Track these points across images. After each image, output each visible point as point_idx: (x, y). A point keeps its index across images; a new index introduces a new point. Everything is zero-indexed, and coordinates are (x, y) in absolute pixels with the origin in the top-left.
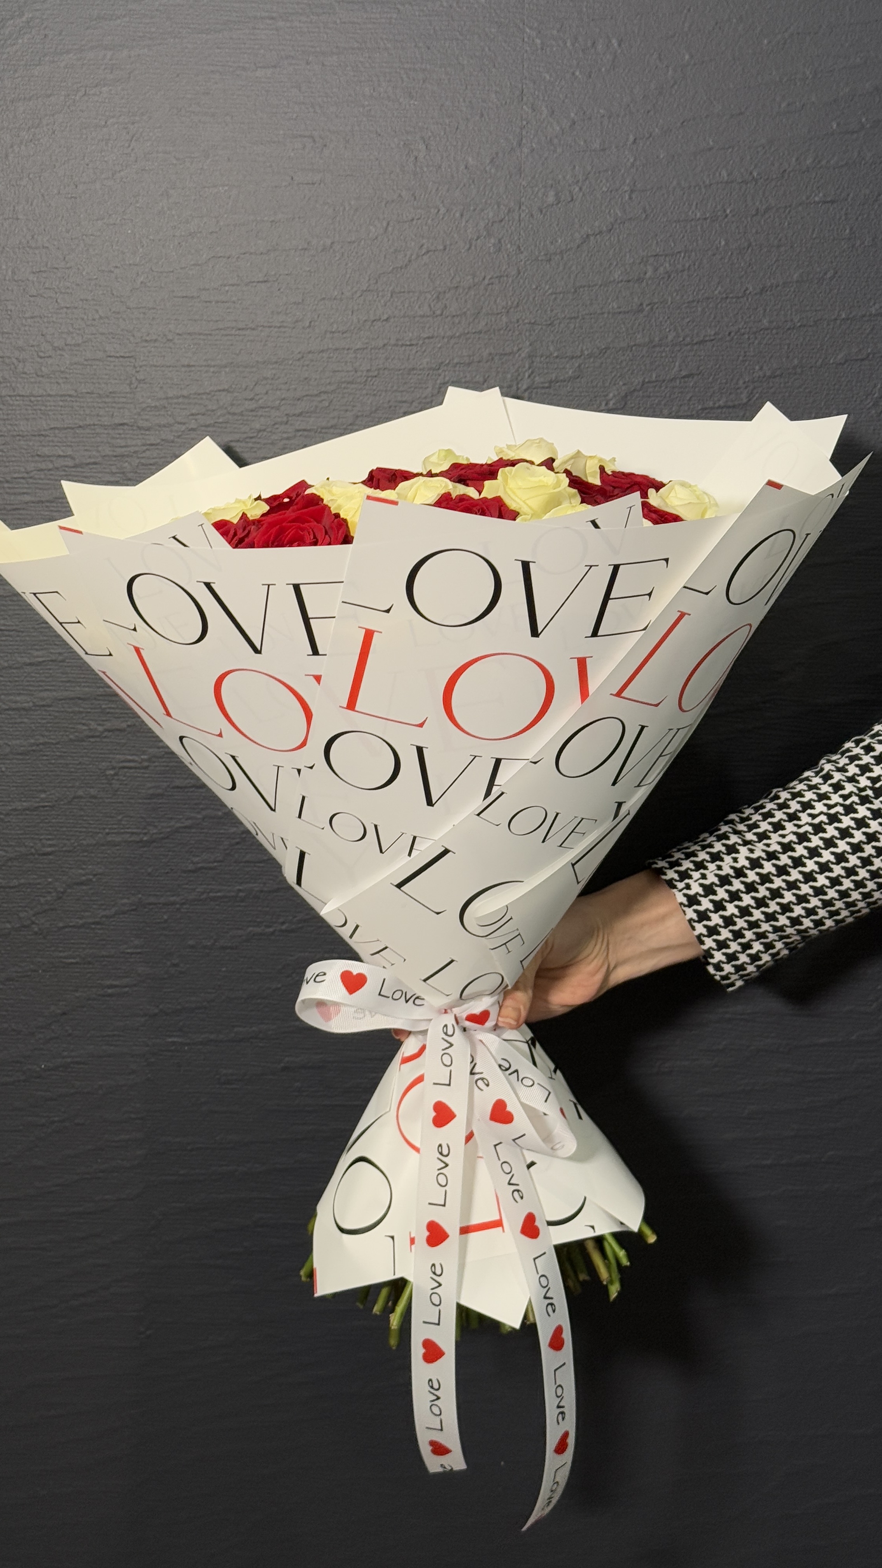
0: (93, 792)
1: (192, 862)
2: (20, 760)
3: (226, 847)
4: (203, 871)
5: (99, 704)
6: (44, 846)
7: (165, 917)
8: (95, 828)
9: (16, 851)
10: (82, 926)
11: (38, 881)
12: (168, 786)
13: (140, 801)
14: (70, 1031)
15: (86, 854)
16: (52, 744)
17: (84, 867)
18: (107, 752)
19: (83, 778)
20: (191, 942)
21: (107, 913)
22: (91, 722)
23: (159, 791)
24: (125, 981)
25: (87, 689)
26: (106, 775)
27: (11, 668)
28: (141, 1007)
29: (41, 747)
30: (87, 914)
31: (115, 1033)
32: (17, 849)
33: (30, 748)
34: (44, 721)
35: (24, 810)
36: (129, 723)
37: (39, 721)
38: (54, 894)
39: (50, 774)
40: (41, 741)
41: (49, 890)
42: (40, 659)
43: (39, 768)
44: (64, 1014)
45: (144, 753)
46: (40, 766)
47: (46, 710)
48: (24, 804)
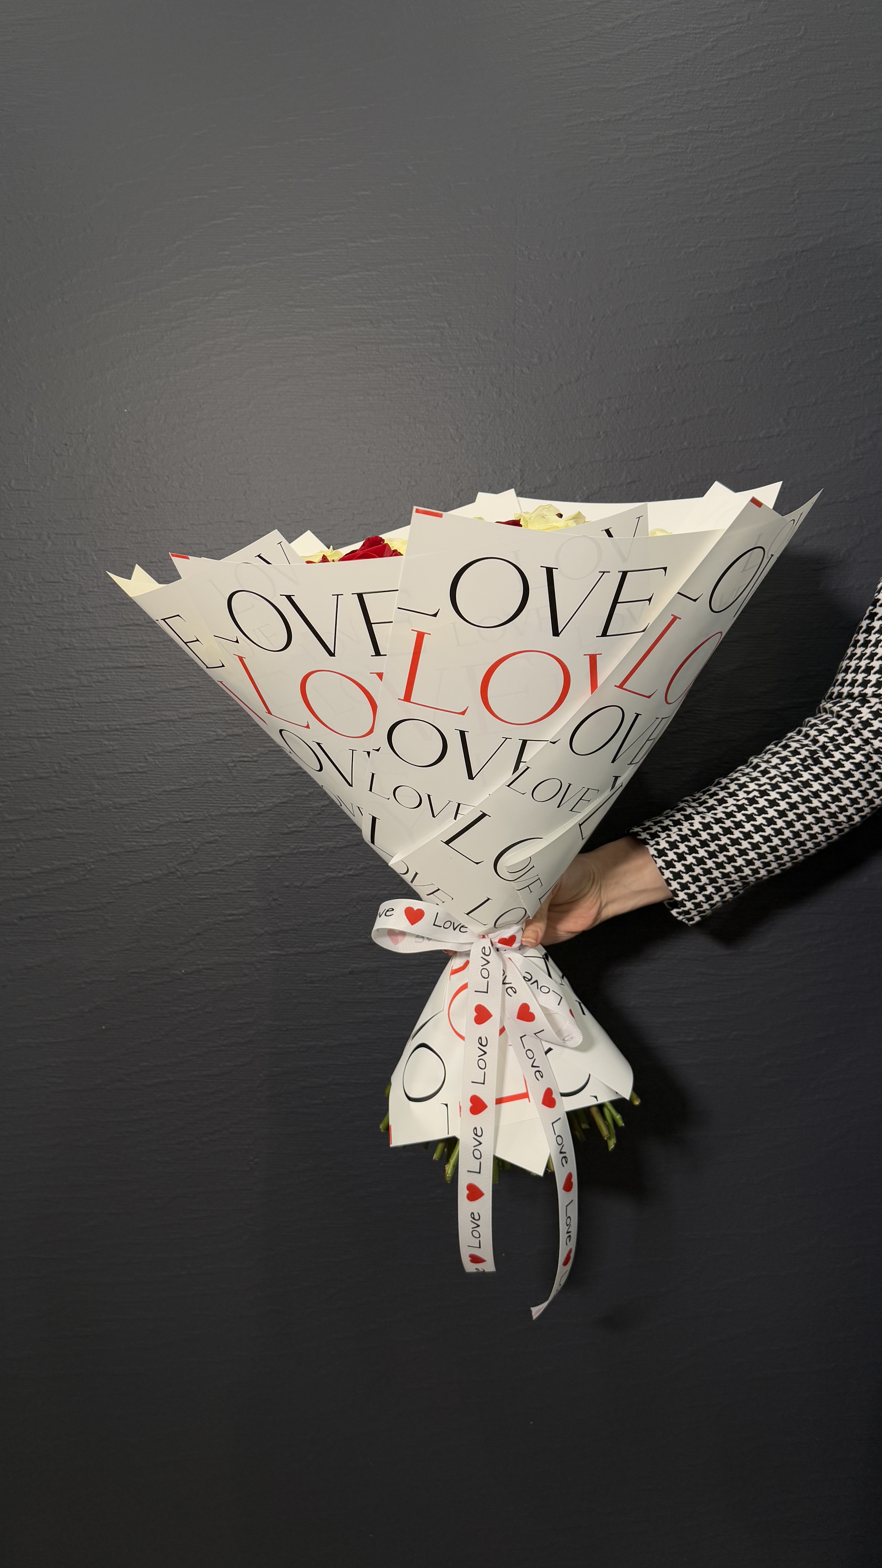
0: (219, 778)
1: (288, 828)
2: (169, 756)
3: (311, 817)
4: (295, 833)
5: (223, 717)
6: (185, 816)
7: (269, 866)
8: (220, 803)
9: (166, 820)
10: (211, 872)
11: (181, 841)
12: (271, 774)
13: (252, 784)
14: (203, 947)
15: (214, 822)
16: (192, 745)
17: (213, 831)
18: (229, 750)
19: (212, 768)
20: (287, 884)
21: (229, 863)
22: (218, 729)
23: (265, 778)
24: (241, 911)
25: (215, 707)
26: (228, 767)
27: (162, 692)
28: (252, 929)
29: (183, 747)
30: (214, 864)
31: (234, 948)
32: (166, 818)
33: (176, 748)
34: (185, 729)
35: (172, 791)
36: (244, 730)
37: (182, 729)
38: (192, 850)
39: (189, 766)
40: (183, 743)
41: (189, 847)
42: (183, 686)
43: (182, 761)
44: (198, 934)
45: (255, 751)
46: (183, 760)
47: (186, 722)
48: (172, 787)
